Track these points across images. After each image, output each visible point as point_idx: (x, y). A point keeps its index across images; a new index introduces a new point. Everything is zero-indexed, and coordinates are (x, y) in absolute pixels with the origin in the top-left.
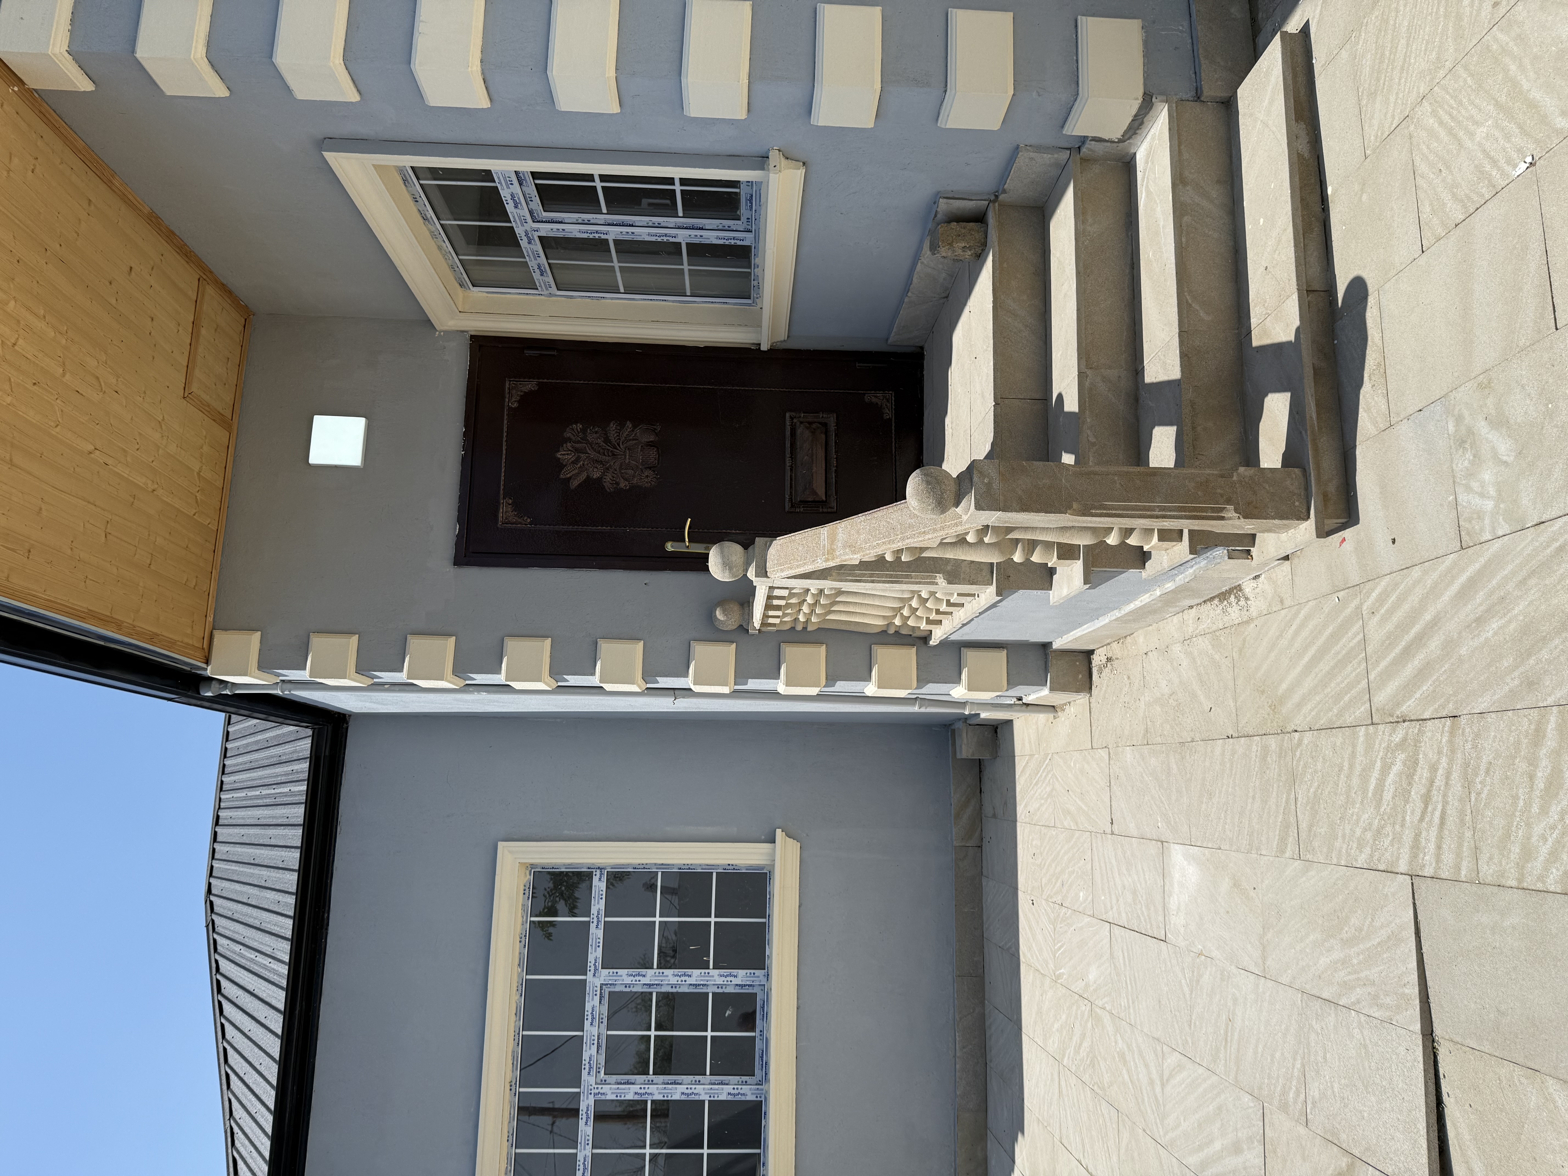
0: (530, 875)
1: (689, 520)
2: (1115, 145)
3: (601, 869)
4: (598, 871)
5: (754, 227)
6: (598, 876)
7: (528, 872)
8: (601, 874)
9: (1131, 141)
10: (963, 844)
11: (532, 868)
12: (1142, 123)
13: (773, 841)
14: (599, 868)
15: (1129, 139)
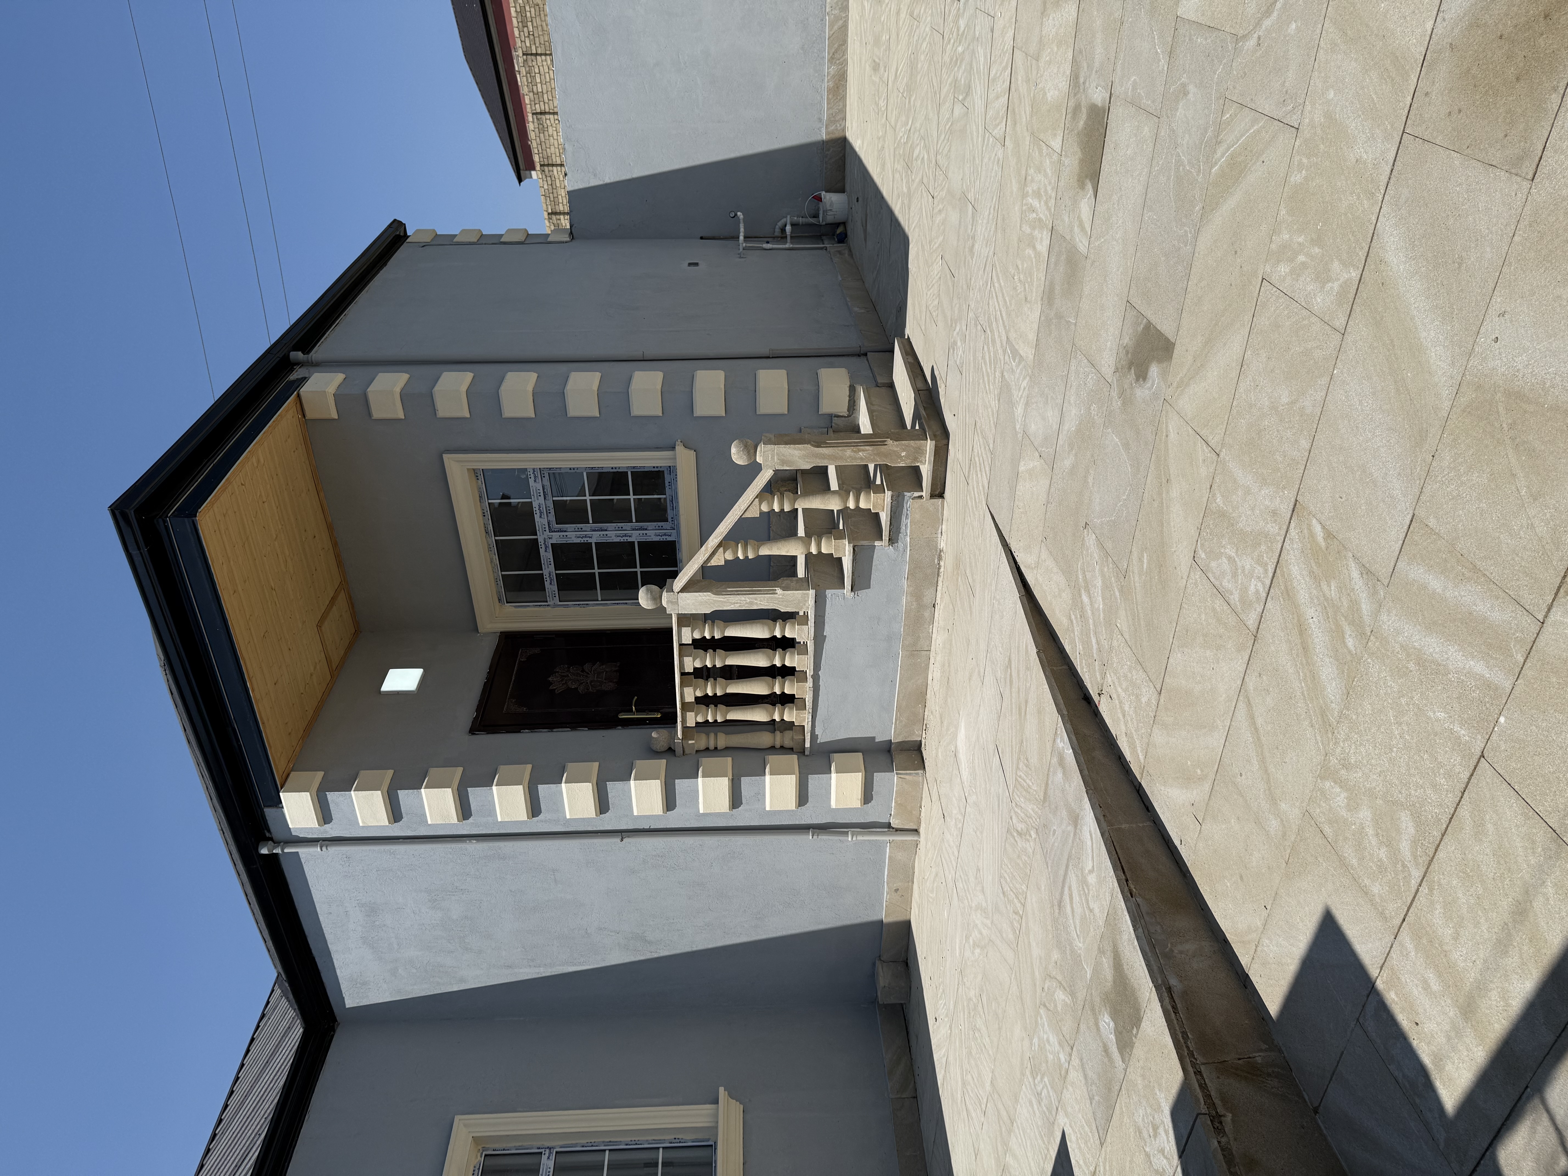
0: (481, 1157)
1: (636, 697)
2: (847, 419)
3: (550, 1149)
4: (548, 1150)
5: (676, 527)
6: (547, 1155)
7: (479, 1155)
8: (550, 1153)
9: (854, 415)
10: (899, 1096)
11: (483, 1151)
12: (854, 402)
13: (716, 1102)
14: (548, 1148)
15: (852, 414)
